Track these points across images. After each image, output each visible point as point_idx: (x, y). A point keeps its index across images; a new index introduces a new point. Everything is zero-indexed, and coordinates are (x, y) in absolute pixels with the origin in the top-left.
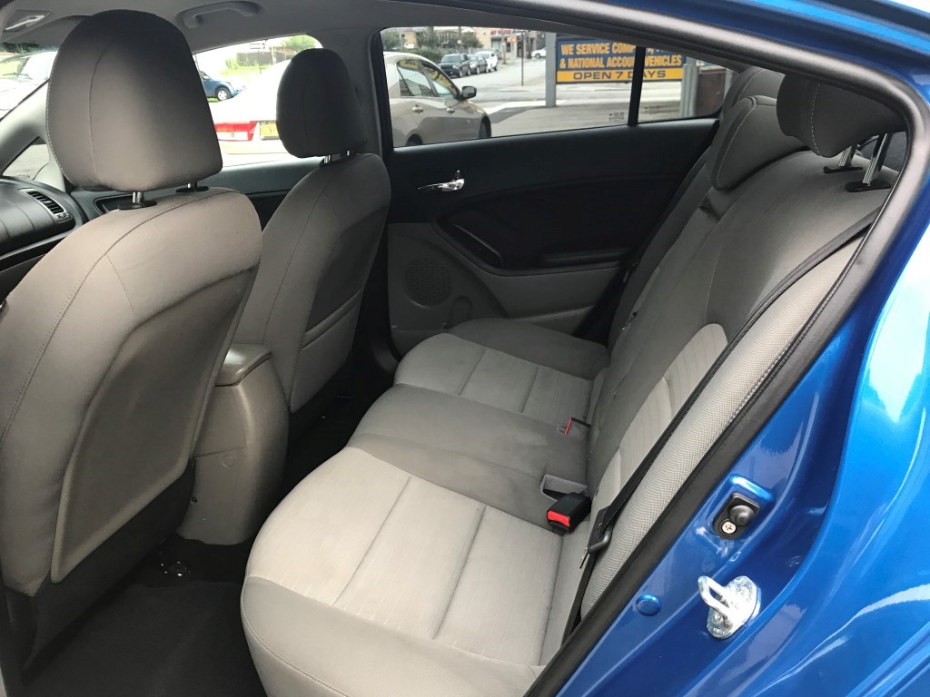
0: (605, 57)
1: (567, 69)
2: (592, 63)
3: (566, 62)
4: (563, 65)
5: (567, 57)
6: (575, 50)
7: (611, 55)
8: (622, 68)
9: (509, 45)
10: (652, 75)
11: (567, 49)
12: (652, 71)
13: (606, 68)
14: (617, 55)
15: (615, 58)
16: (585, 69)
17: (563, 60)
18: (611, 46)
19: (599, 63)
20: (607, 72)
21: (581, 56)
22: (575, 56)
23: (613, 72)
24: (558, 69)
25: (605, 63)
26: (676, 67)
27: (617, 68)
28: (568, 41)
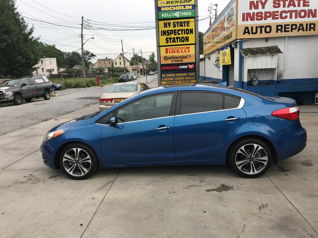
0: (174, 77)
1: (164, 81)
2: (171, 79)
3: (164, 79)
4: (163, 80)
5: (164, 78)
6: (166, 76)
7: (176, 77)
8: (179, 80)
9: (138, 71)
10: (187, 82)
11: (163, 75)
12: (187, 81)
13: (175, 80)
14: (178, 77)
15: (177, 78)
16: (169, 81)
17: (163, 78)
18: (176, 75)
19: (173, 79)
20: (175, 81)
21: (168, 77)
22: (166, 77)
23: (177, 81)
24: (161, 81)
25: (174, 79)
26: (194, 80)
27: (178, 80)
28: (164, 73)
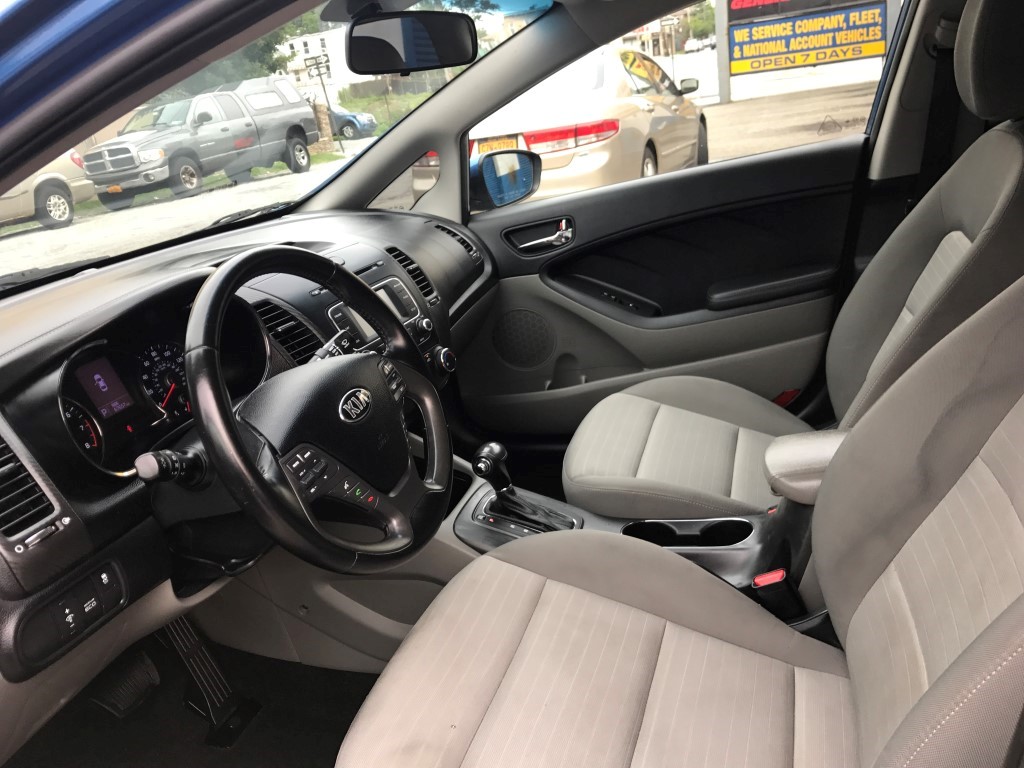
0: (787, 39)
1: (742, 58)
2: (771, 47)
3: (741, 50)
4: (737, 54)
5: (741, 45)
6: (751, 36)
7: (795, 36)
8: (808, 49)
10: (845, 53)
11: (741, 35)
12: (845, 48)
13: (789, 52)
14: (802, 35)
15: (799, 39)
16: (764, 56)
17: (737, 48)
18: (794, 26)
19: (780, 46)
20: (791, 56)
21: (758, 41)
22: (752, 42)
23: (798, 55)
24: (731, 58)
25: (787, 45)
26: (875, 40)
27: (802, 50)
28: (741, 26)
